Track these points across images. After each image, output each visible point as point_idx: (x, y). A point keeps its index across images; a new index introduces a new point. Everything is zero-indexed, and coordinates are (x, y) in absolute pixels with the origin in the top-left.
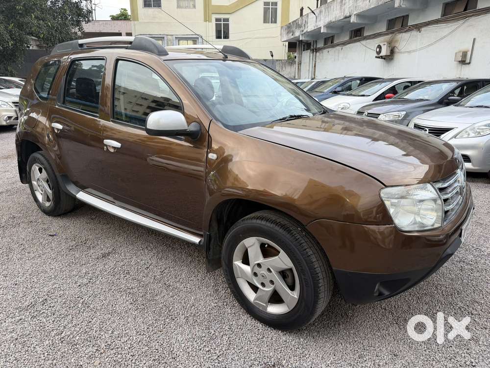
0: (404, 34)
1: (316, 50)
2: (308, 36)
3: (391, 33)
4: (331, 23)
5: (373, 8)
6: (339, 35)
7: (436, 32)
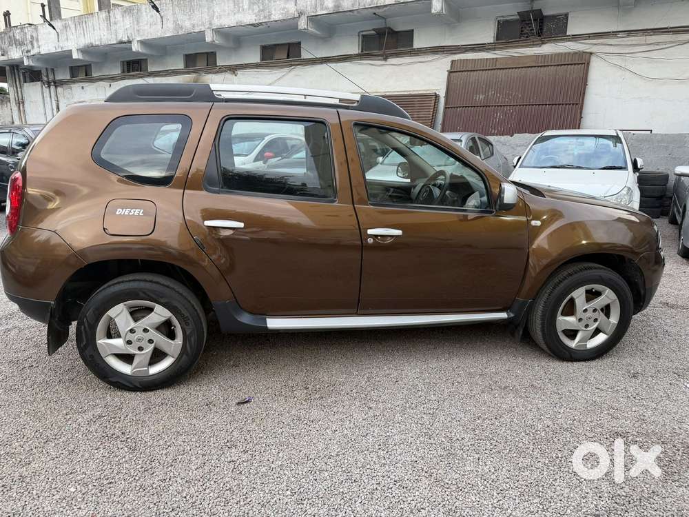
0: (213, 75)
1: (55, 82)
2: (38, 60)
3: (194, 72)
4: (92, 46)
5: (168, 37)
6: (100, 65)
7: (257, 78)
